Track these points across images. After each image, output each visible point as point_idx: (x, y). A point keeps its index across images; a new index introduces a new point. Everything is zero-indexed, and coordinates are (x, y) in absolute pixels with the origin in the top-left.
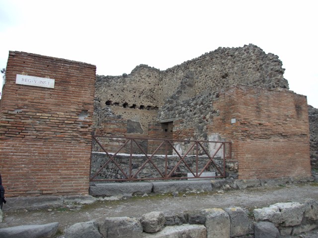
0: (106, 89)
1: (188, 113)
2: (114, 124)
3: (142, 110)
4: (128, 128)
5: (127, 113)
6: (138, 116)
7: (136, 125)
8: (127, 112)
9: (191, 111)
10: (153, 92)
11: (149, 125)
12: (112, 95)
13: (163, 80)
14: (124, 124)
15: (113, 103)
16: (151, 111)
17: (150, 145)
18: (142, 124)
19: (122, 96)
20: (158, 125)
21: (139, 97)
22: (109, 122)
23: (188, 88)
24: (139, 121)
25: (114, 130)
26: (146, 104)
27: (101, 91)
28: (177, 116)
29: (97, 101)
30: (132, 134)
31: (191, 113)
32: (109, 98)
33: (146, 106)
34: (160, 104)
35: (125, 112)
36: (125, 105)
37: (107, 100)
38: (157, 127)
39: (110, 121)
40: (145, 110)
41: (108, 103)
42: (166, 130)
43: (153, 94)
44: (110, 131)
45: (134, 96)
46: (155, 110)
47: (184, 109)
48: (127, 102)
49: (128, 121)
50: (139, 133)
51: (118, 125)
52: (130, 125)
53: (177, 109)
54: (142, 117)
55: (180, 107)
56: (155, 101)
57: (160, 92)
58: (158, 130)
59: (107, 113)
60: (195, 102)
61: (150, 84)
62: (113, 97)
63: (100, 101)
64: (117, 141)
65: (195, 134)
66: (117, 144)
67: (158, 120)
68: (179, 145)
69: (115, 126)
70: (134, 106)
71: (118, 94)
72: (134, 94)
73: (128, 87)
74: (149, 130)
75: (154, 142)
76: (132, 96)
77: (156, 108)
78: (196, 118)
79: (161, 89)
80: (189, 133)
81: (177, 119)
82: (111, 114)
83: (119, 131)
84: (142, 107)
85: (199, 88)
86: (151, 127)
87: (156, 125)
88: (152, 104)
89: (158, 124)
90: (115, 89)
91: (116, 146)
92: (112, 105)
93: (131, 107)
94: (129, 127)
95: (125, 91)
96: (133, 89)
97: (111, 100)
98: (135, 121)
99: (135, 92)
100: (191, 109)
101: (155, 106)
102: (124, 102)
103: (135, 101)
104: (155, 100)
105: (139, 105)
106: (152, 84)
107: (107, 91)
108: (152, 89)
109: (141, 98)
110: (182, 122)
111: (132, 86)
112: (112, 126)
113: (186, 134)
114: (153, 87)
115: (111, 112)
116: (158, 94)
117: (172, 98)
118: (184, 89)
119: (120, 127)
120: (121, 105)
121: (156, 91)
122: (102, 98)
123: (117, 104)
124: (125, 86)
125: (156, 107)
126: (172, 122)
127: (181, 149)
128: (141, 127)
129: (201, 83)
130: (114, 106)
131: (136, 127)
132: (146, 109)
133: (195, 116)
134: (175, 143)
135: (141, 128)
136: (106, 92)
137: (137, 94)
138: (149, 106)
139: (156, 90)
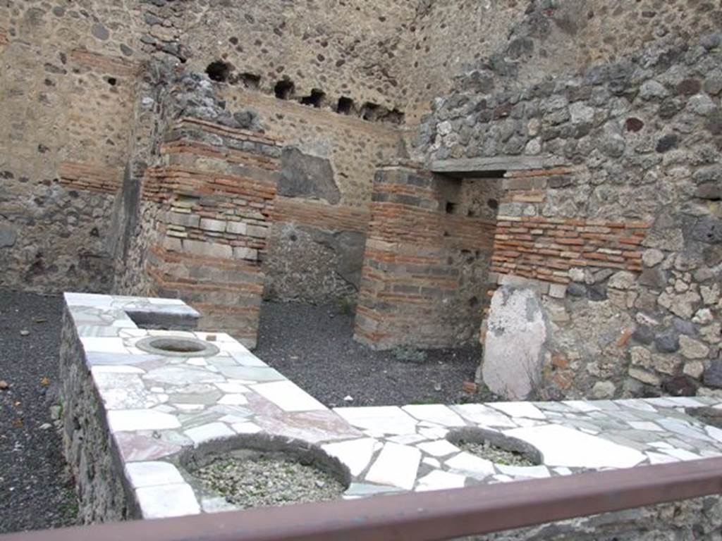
0: (212, 14)
1: (612, 135)
2: (213, 152)
3: (343, 115)
4: (283, 180)
5: (285, 120)
6: (327, 138)
7: (316, 169)
8: (287, 114)
9: (634, 125)
10: (391, 55)
11: (379, 177)
12: (234, 40)
13: (435, 12)
14: (264, 159)
15: (235, 73)
16: (374, 124)
17: (375, 264)
18: (338, 166)
19: (274, 53)
20: (420, 182)
21: (340, 63)
22: (188, 139)
23: (556, 33)
24: (331, 157)
25: (214, 185)
26: (360, 96)
27: (192, 18)
28: (533, 145)
29: (171, 58)
30: (299, 200)
31: (633, 138)
32: (223, 50)
33: (360, 102)
34: (411, 102)
35: (280, 117)
36: (283, 89)
37: (212, 59)
38: (414, 187)
39: (196, 136)
40: (353, 117)
41: (218, 71)
42: (450, 207)
43: (389, 61)
44: (190, 185)
45: (321, 58)
46: (389, 124)
47: (581, 113)
48: (293, 76)
49: (288, 151)
50: (325, 202)
51: (233, 157)
52: (294, 166)
53: (539, 114)
54: (342, 143)
55: (560, 101)
56: (392, 90)
57: (416, 55)
58: (416, 201)
59: (191, 96)
60: (676, 74)
61: (382, 19)
62: (240, 49)
63: (183, 61)
64: (226, 237)
65: (651, 257)
66: (227, 250)
67: (421, 158)
68: (530, 293)
69: (222, 164)
70: (315, 98)
71: (258, 43)
72: (321, 51)
73: (300, 17)
74: (378, 197)
75: (392, 255)
76: (310, 56)
77: (396, 115)
78: (677, 170)
79: (422, 45)
80: (605, 243)
81: (535, 163)
82: (208, 101)
83: (240, 192)
84: (344, 105)
85: (609, 40)
86: (385, 185)
87: (411, 178)
88: (380, 100)
89: (420, 175)
90: (249, 17)
91: (217, 261)
92: (234, 82)
93: (306, 100)
94: (288, 174)
95: (286, 33)
96: (320, 31)
97: (229, 60)
98: (313, 153)
99: (325, 44)
100: (639, 116)
101: (391, 107)
102: (280, 77)
103: (323, 79)
104: (394, 84)
105: (334, 95)
106: (391, 23)
107: (215, 23)
108: (388, 41)
109: (346, 68)
110: (563, 182)
111: (315, 17)
112: (204, 164)
113: (581, 244)
114: (391, 33)
115: (208, 94)
116: (407, 65)
117: (490, 67)
118: (543, 38)
119: (245, 171)
120: (266, 84)
121: (403, 52)
122: (193, 47)
123: (251, 79)
124: (289, 14)
125: (395, 111)
126: (499, 174)
127: (538, 316)
128: (336, 178)
129: (621, 18)
130: (241, 85)
131: (315, 176)
132: (359, 113)
133: (667, 156)
134: (505, 280)
135: (333, 181)
136: (212, 27)
137: (332, 53)
138: (371, 107)
139: (401, 47)
